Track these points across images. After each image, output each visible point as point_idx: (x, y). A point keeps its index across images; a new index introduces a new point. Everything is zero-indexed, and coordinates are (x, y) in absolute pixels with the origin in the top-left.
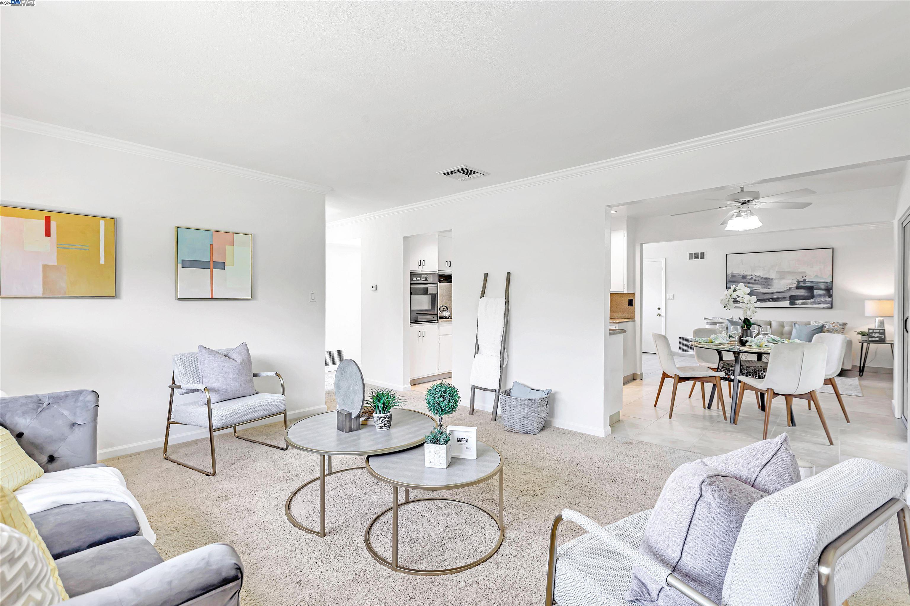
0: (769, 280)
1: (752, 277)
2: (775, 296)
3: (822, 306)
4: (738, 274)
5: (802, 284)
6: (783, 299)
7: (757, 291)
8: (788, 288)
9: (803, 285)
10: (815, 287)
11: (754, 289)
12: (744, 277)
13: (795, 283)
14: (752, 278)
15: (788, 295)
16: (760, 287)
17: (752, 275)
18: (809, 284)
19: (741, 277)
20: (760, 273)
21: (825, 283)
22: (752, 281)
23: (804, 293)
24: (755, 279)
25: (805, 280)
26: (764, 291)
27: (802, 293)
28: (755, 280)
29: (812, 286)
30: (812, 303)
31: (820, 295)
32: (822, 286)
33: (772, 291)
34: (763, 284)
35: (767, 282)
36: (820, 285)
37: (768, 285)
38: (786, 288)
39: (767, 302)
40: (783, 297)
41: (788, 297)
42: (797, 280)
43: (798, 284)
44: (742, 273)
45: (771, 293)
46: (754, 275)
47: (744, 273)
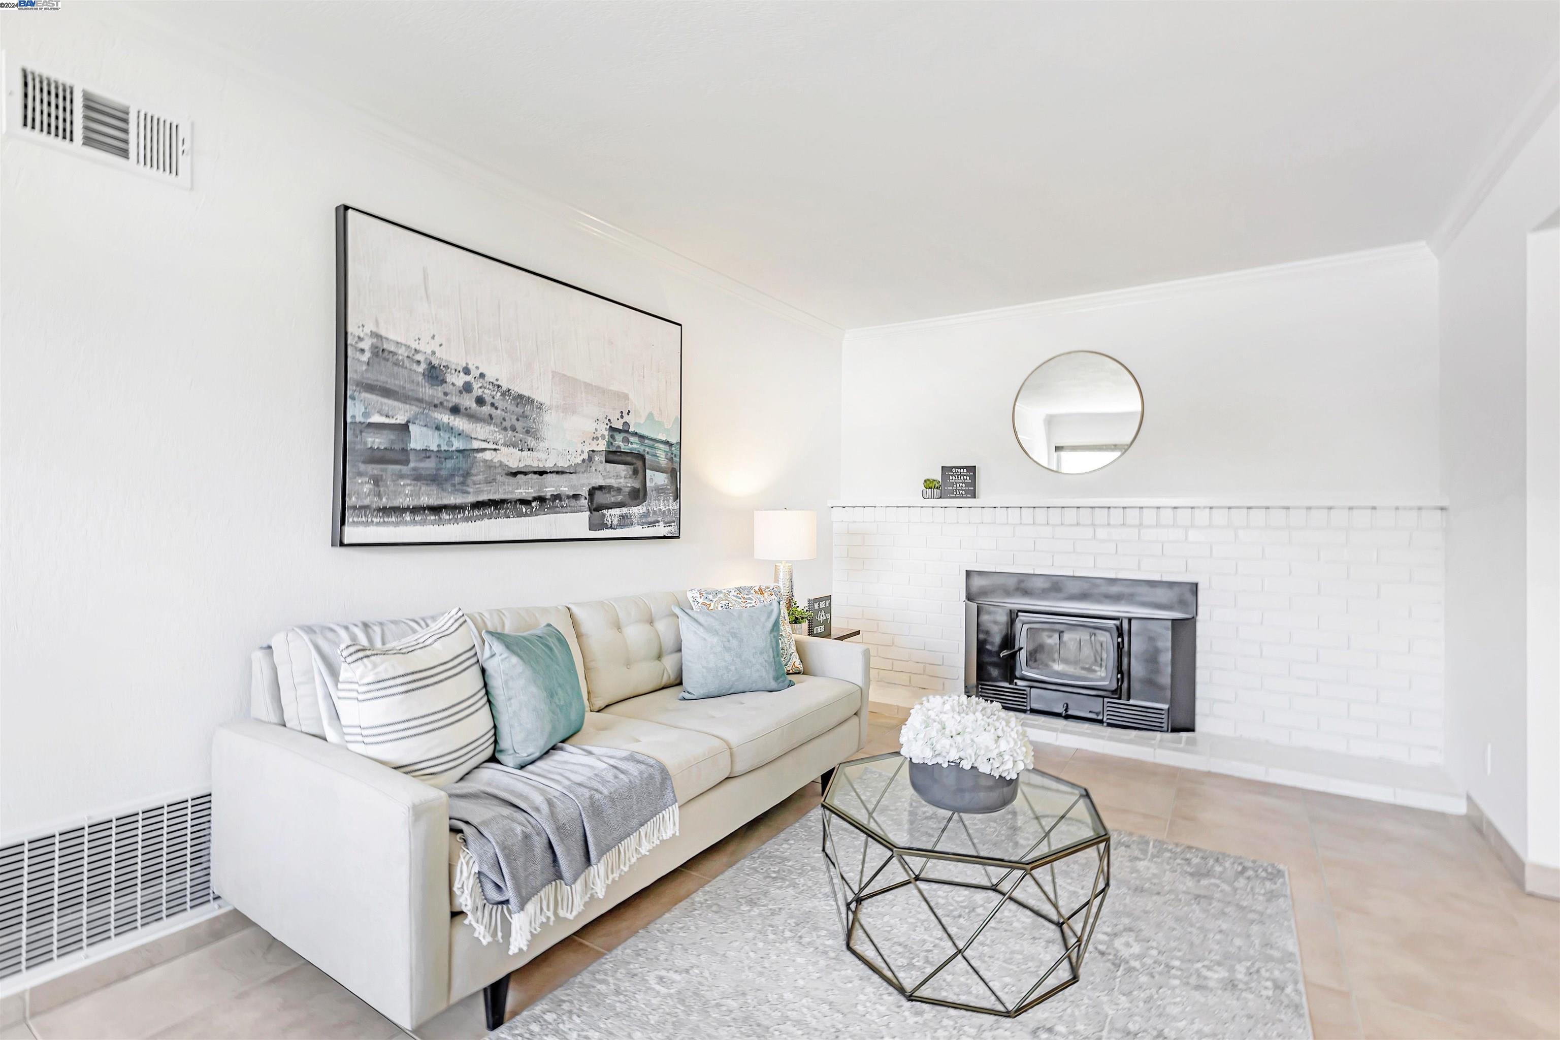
0: (528, 407)
1: (466, 378)
2: (551, 486)
3: (658, 529)
4: (408, 347)
5: (620, 442)
6: (573, 502)
7: (488, 455)
8: (586, 456)
9: (624, 447)
10: (648, 457)
11: (476, 445)
12: (435, 374)
13: (603, 437)
14: (467, 388)
15: (583, 484)
16: (500, 437)
17: (467, 374)
18: (635, 445)
19: (421, 369)
20: (499, 372)
21: (666, 447)
22: (468, 402)
23: (625, 478)
24: (480, 392)
25: (625, 430)
26: (513, 458)
27: (621, 478)
28: (480, 401)
29: (642, 453)
30: (642, 520)
31: (658, 491)
32: (662, 457)
33: (541, 466)
34: (507, 424)
35: (523, 415)
36: (659, 452)
37: (528, 432)
38: (579, 452)
39: (526, 515)
40: (571, 494)
41: (584, 492)
42: (609, 425)
43: (611, 440)
44: (426, 347)
45: (535, 473)
46: (475, 373)
47: (434, 353)
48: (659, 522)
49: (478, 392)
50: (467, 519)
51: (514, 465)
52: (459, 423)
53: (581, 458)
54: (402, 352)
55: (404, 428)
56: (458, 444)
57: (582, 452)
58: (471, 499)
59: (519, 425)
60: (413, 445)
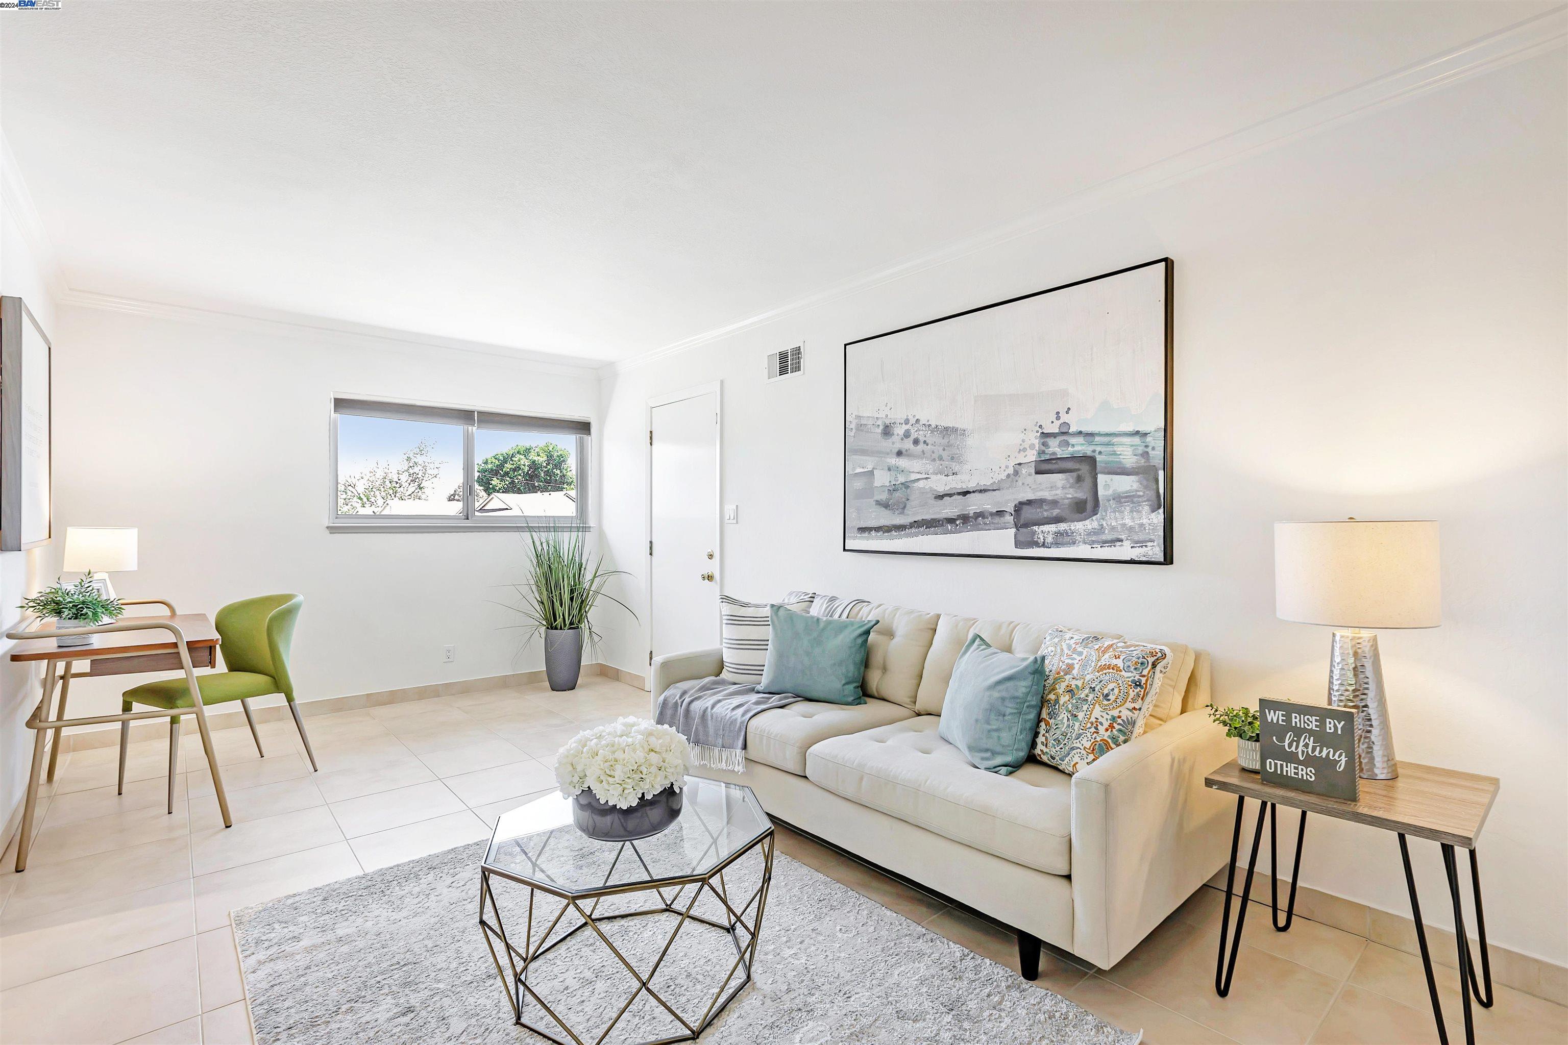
0: (954, 436)
1: (907, 427)
2: (974, 504)
3: (1125, 551)
4: (875, 417)
5: (1054, 447)
6: (997, 520)
7: (921, 484)
8: (1011, 471)
9: (1061, 453)
10: (1099, 458)
11: (914, 477)
12: (887, 430)
13: (1032, 446)
14: (907, 435)
15: (1008, 500)
16: (930, 467)
17: (907, 422)
18: (1079, 447)
19: (880, 429)
20: (930, 414)
21: (1137, 440)
22: (908, 445)
23: (1063, 488)
24: (916, 435)
25: (1064, 430)
26: (941, 484)
27: (1057, 489)
28: (916, 441)
29: (1089, 453)
30: (1095, 537)
31: (1120, 499)
32: (1127, 455)
33: (964, 486)
34: (937, 454)
35: (949, 445)
36: (1118, 449)
37: (952, 458)
38: (1003, 467)
39: (951, 532)
40: (994, 511)
41: (1010, 508)
42: (1040, 431)
43: (1043, 448)
44: (882, 415)
45: (959, 494)
46: (913, 421)
47: (887, 416)
48: (1121, 541)
49: (914, 435)
50: (908, 536)
51: (941, 489)
52: (902, 462)
53: (1006, 473)
54: (871, 422)
55: (871, 473)
56: (902, 479)
57: (1007, 467)
58: (911, 520)
59: (945, 455)
60: (876, 484)
